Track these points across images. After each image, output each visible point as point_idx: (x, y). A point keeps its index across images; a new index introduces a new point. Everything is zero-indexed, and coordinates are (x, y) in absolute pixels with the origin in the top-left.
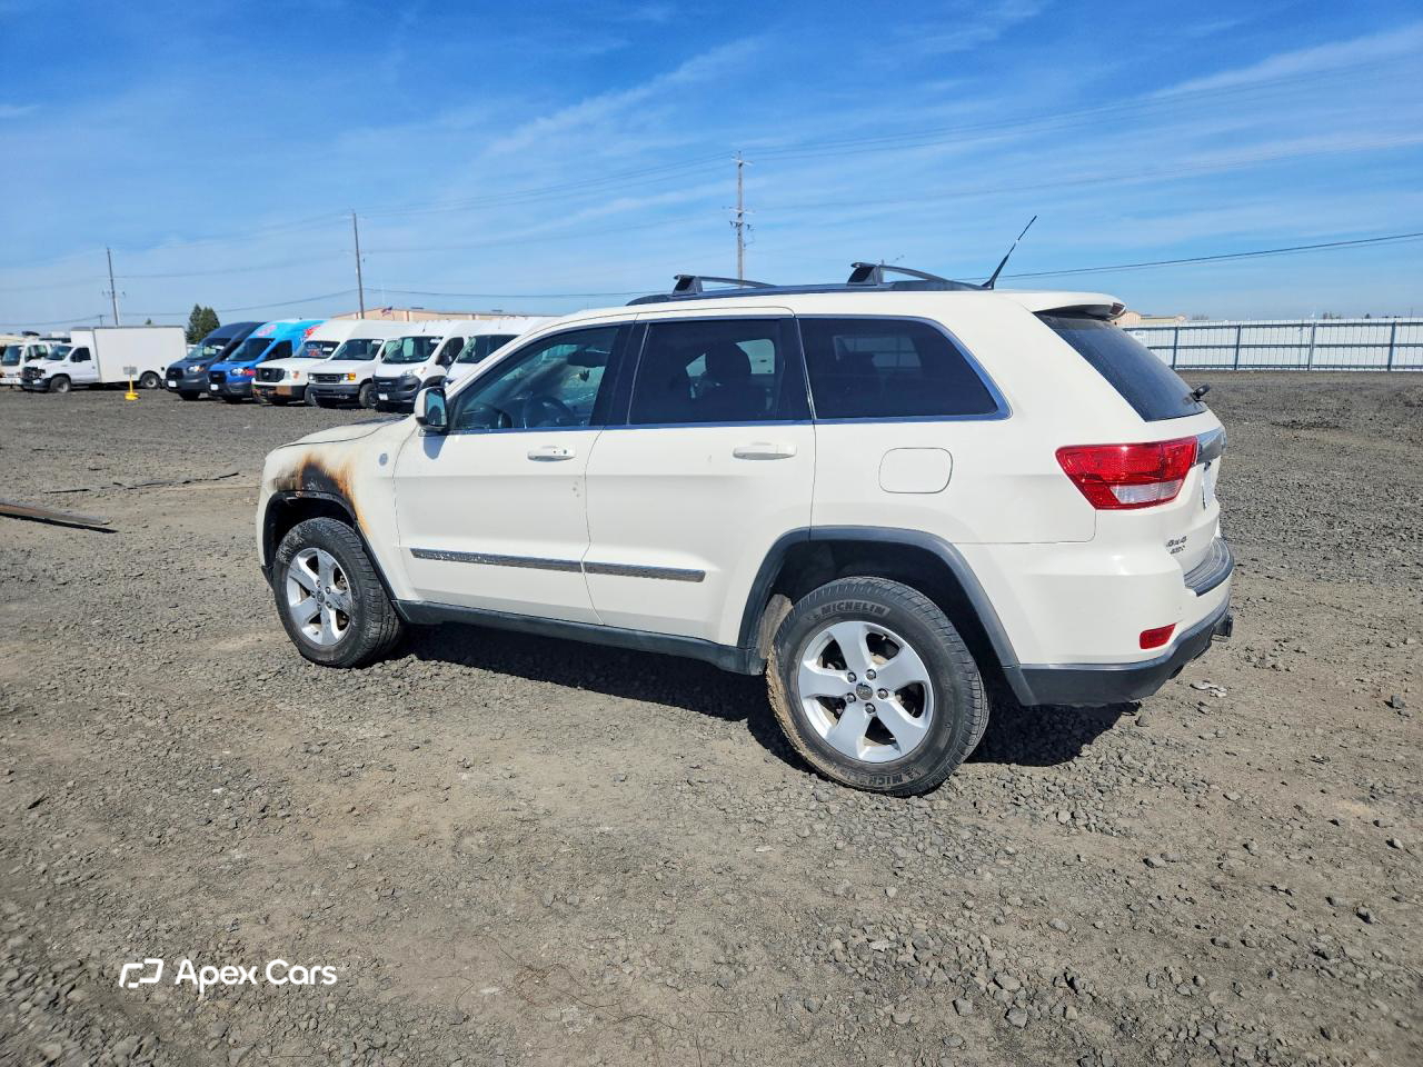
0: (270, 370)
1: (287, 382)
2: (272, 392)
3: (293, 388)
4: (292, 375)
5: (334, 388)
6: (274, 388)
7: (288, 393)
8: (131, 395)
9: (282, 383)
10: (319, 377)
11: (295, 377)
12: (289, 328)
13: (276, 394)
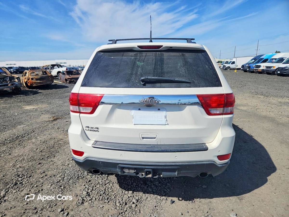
0: (258, 66)
1: (261, 68)
2: (257, 71)
3: (262, 69)
4: (262, 67)
5: (269, 70)
6: (258, 70)
7: (261, 71)
8: (235, 71)
9: (260, 68)
10: (267, 67)
11: (263, 67)
12: (268, 56)
13: (258, 71)
